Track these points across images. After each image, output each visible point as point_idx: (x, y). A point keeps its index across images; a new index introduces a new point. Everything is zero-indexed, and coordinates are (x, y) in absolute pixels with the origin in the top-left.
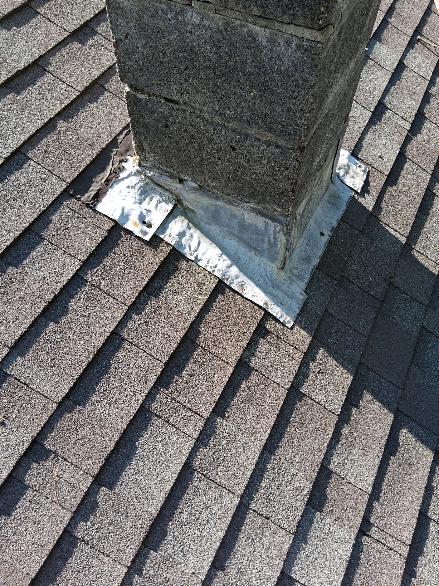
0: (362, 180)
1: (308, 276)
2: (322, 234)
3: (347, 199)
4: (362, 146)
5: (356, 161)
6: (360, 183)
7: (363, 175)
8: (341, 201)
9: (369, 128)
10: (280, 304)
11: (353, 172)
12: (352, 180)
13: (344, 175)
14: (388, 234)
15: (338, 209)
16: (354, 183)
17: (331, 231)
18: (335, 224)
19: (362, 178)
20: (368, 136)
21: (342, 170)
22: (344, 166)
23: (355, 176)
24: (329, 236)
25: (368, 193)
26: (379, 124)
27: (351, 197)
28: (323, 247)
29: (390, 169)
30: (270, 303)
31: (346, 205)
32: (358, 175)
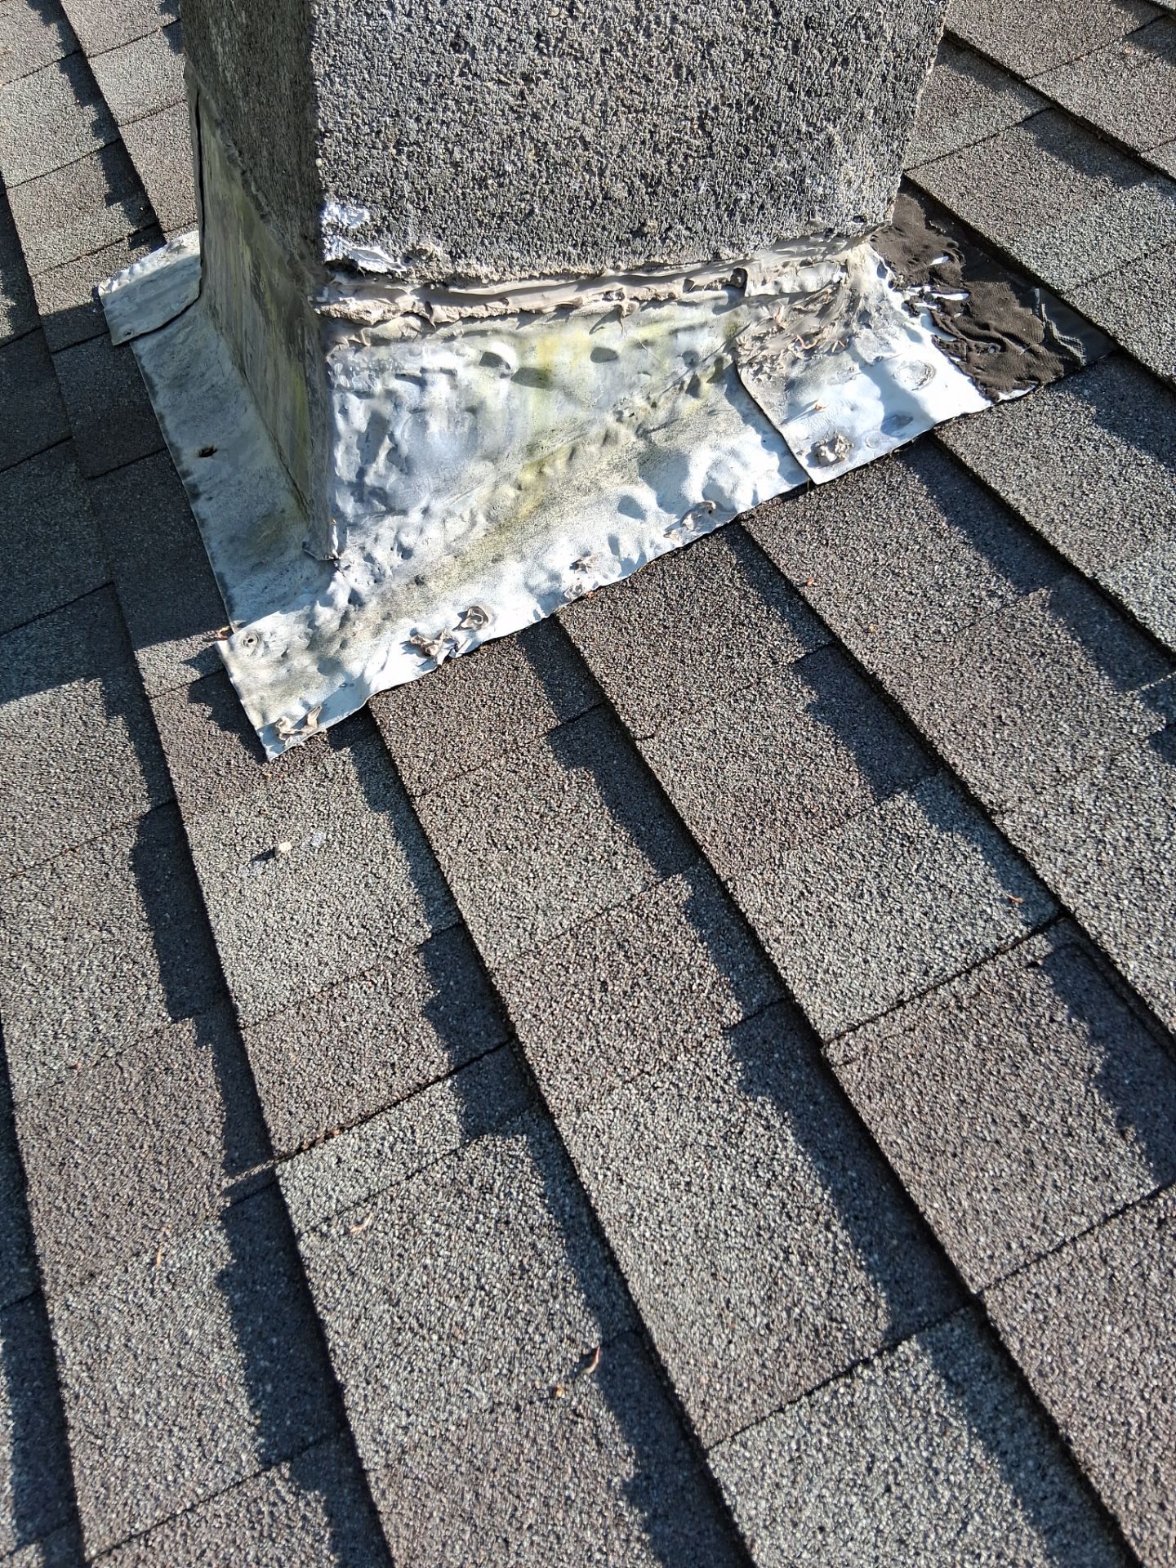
0: (250, 692)
1: (149, 369)
2: (207, 453)
3: (235, 592)
4: (375, 803)
5: (332, 722)
6: (244, 668)
7: (264, 717)
8: (246, 566)
9: (429, 900)
10: (154, 278)
11: (303, 672)
12: (277, 650)
13: (310, 620)
14: (33, 682)
15: (232, 540)
16: (261, 651)
17: (195, 486)
18: (201, 507)
19: (255, 698)
20: (396, 870)
21: (335, 624)
22: (343, 645)
23: (283, 671)
24: (186, 474)
25: (197, 692)
26: (415, 986)
27: (232, 611)
28: (174, 441)
29: (196, 854)
30: (176, 258)
31: (221, 576)
32: (279, 691)
